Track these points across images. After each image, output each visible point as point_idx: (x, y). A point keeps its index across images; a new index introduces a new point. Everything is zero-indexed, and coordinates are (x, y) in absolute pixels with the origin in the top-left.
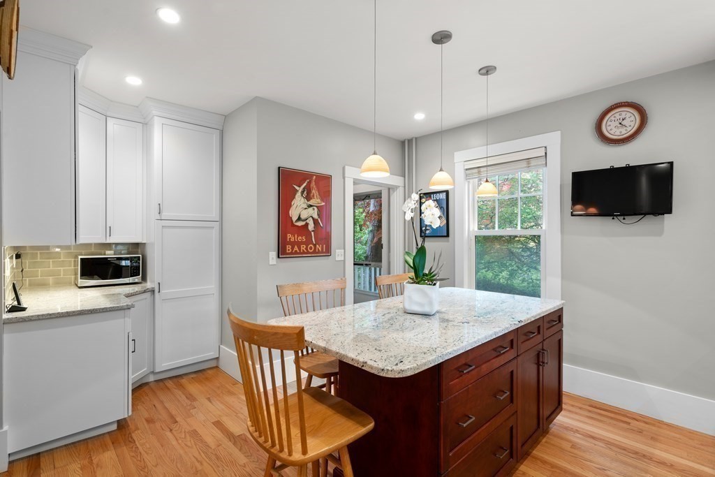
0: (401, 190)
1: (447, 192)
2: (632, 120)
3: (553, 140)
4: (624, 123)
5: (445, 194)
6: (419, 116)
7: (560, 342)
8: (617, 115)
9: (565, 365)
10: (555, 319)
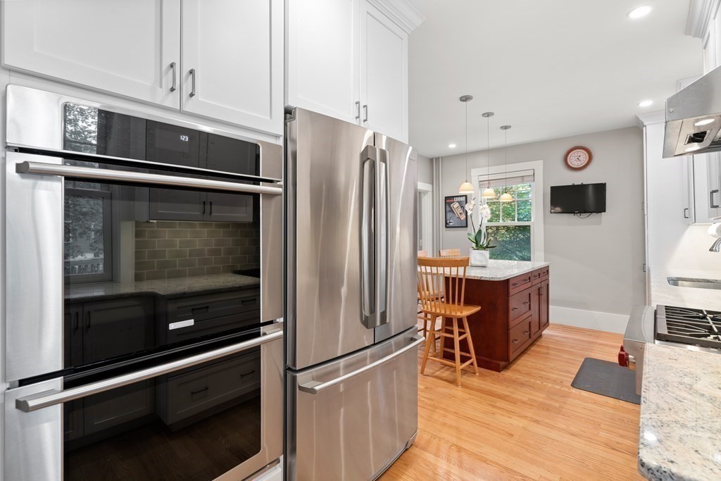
0: (430, 194)
1: (466, 196)
2: (584, 157)
3: (538, 165)
4: (580, 158)
5: (464, 198)
6: (452, 146)
7: (548, 285)
8: (576, 154)
9: (550, 307)
10: (545, 271)
